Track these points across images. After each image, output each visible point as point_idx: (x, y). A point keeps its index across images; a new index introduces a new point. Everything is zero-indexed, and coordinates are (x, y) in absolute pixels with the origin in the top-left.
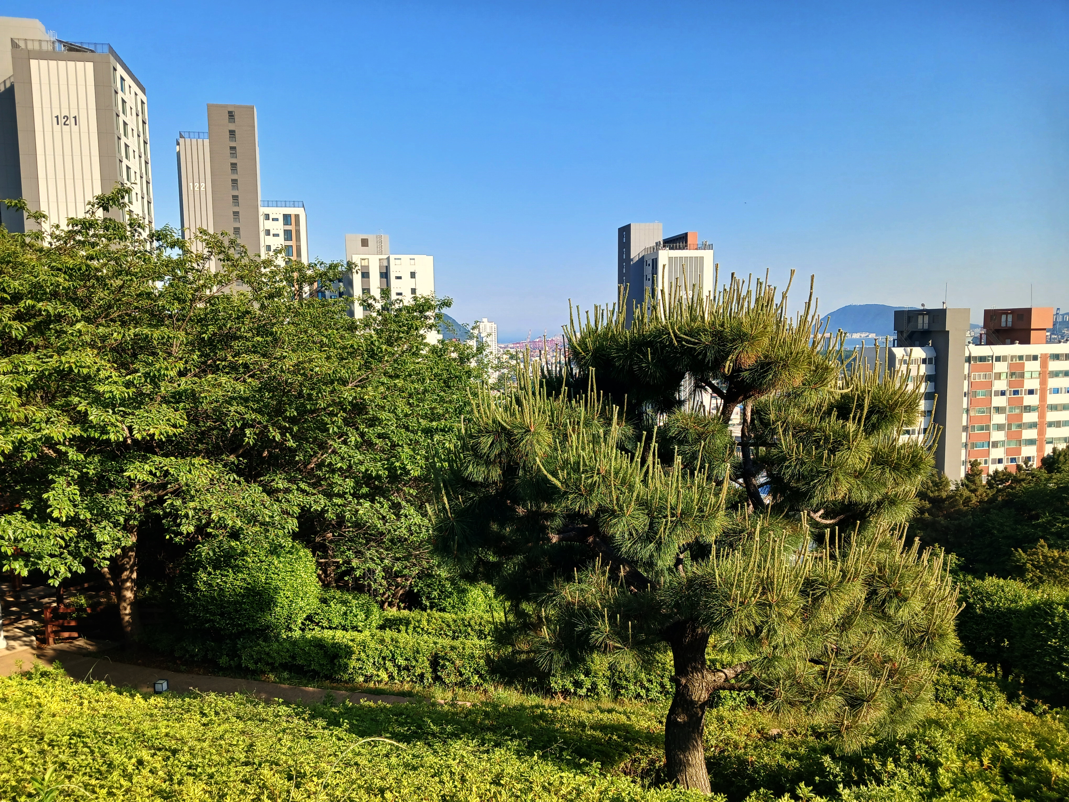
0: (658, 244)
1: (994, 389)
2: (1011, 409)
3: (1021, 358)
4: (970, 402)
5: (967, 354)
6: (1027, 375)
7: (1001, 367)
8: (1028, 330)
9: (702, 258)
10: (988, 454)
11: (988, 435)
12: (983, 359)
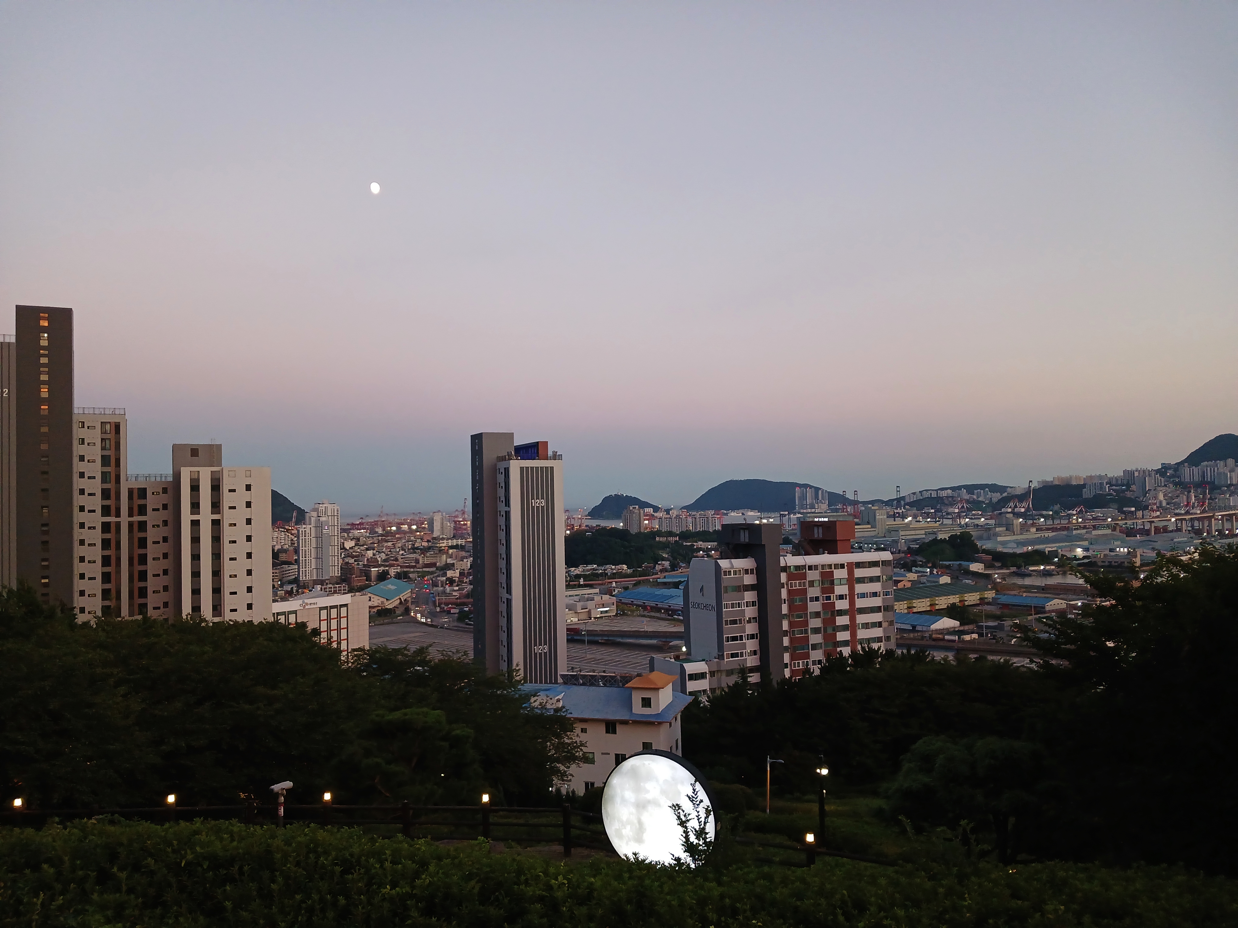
0: (509, 454)
1: (809, 595)
2: (825, 613)
3: (830, 566)
4: (789, 608)
5: (783, 564)
6: (836, 582)
7: (814, 575)
8: (835, 541)
9: (552, 468)
10: (807, 656)
11: (807, 638)
12: (797, 568)
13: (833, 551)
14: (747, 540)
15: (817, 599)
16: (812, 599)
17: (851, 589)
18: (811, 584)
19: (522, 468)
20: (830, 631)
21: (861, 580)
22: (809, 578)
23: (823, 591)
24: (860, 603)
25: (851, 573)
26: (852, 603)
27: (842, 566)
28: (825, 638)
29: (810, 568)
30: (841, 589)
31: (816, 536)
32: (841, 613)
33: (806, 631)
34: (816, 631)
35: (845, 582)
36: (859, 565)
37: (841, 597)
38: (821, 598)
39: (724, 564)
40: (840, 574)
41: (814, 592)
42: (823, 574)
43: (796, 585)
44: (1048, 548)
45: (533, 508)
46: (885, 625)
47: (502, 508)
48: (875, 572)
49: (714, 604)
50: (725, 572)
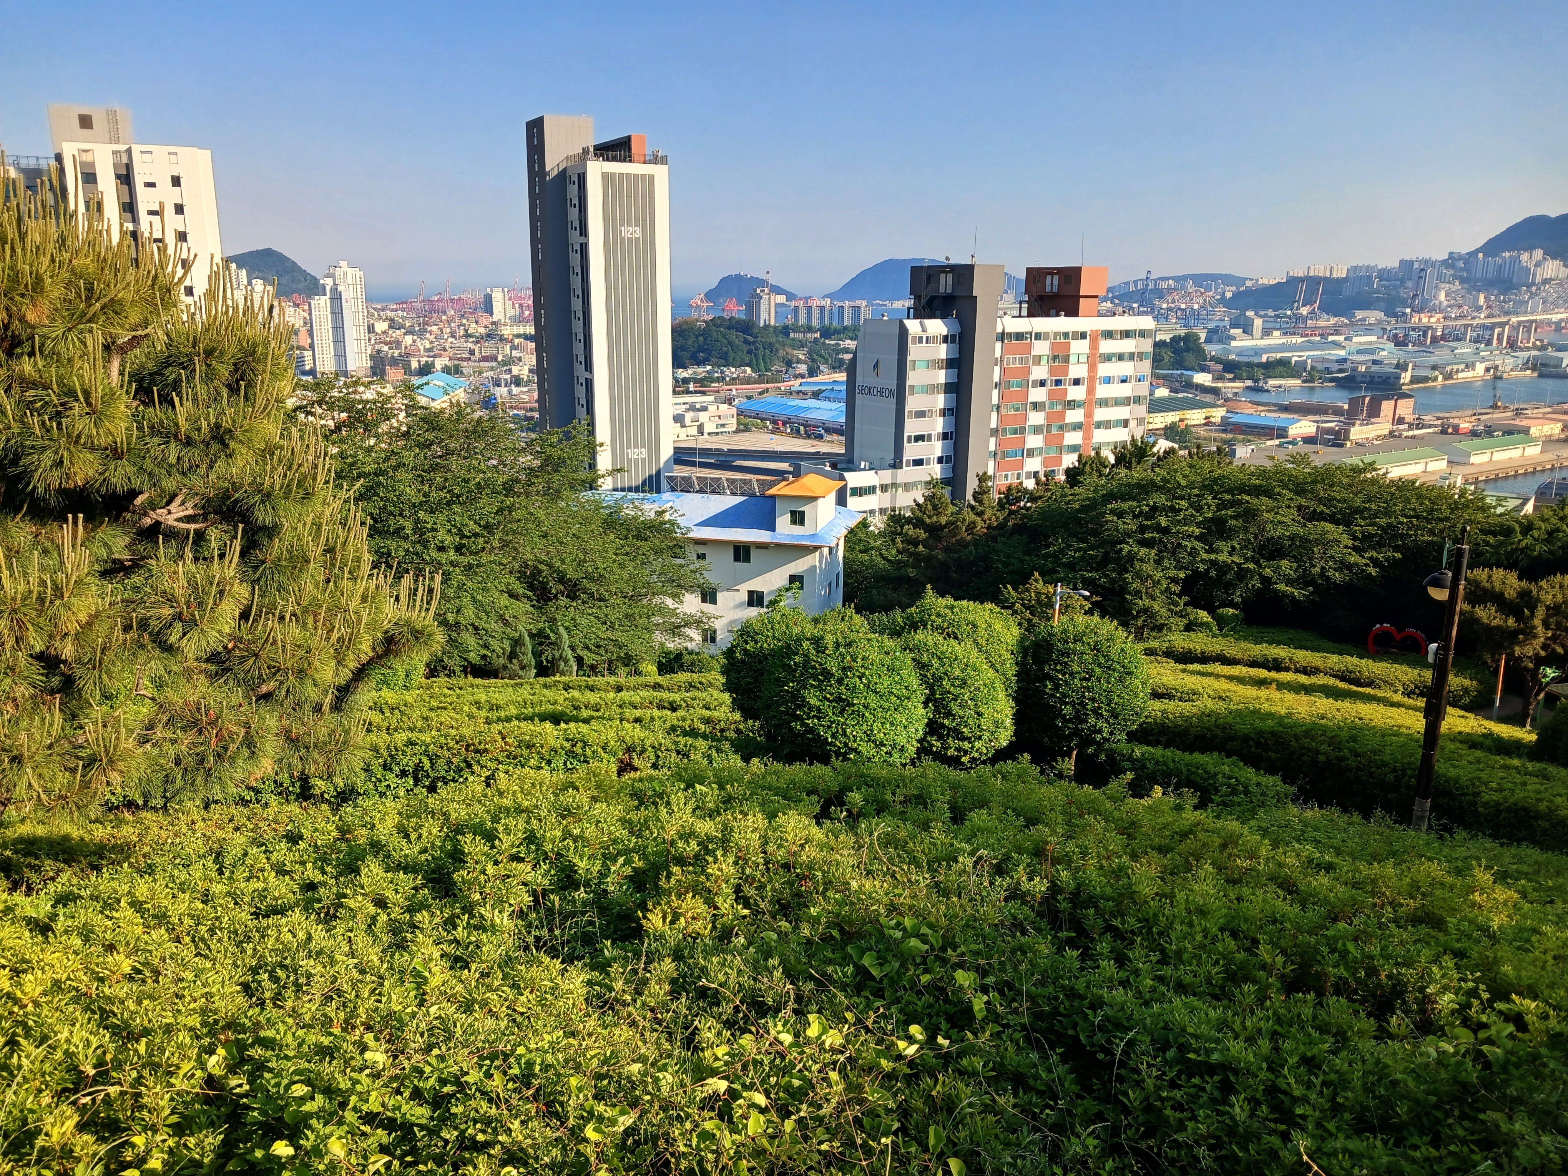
0: (585, 151)
1: (1032, 377)
2: (1052, 405)
3: (1066, 335)
4: (1002, 396)
5: (999, 330)
6: (1073, 359)
7: (1041, 348)
8: (1077, 297)
9: (652, 178)
10: (1022, 465)
11: (1023, 440)
12: (1019, 336)
13: (1073, 312)
14: (949, 291)
15: (1042, 384)
16: (1035, 385)
17: (1092, 369)
18: (1038, 360)
19: (605, 176)
20: (1054, 431)
21: (1108, 358)
22: (1035, 352)
23: (1052, 371)
24: (1103, 391)
25: (1094, 346)
26: (1091, 391)
27: (1083, 336)
28: (1046, 441)
29: (1038, 336)
30: (1077, 370)
31: (1048, 289)
32: (1072, 404)
33: (1022, 431)
34: (1037, 430)
35: (1083, 359)
36: (1109, 334)
37: (1077, 382)
38: (1048, 383)
39: (913, 326)
40: (1079, 347)
41: (1040, 372)
42: (1053, 346)
43: (1014, 362)
44: (1294, 358)
45: (622, 239)
46: (1132, 424)
47: (574, 237)
48: (1128, 346)
49: (894, 388)
50: (914, 338)
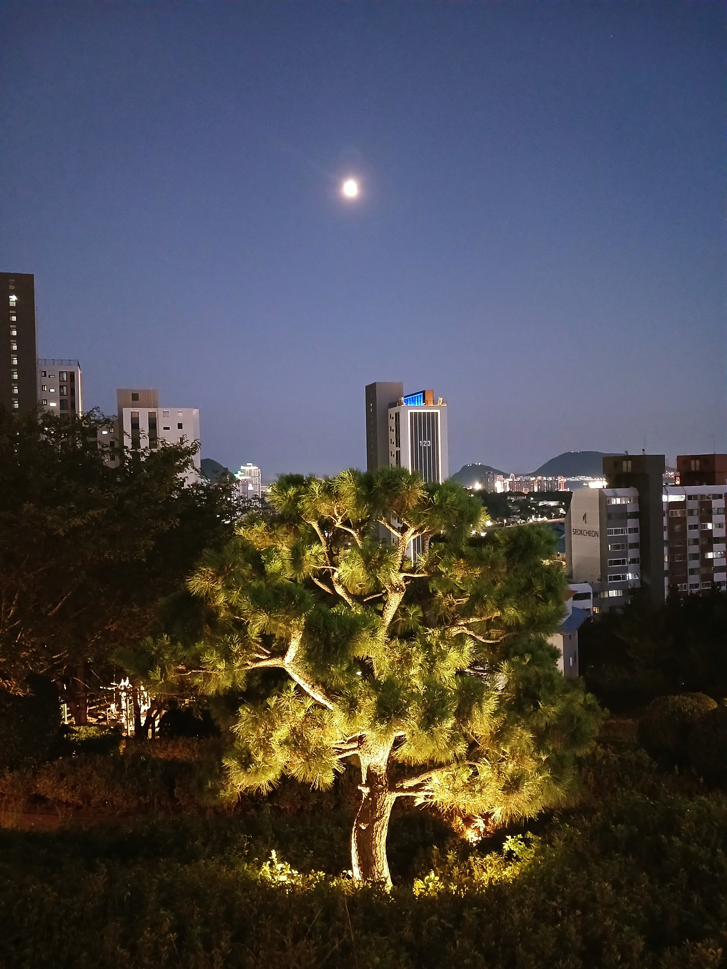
1: (688, 523)
3: (708, 496)
4: (669, 535)
6: (714, 511)
7: (693, 505)
8: (713, 474)
9: (437, 414)
11: (686, 564)
13: (712, 482)
15: (696, 527)
16: (691, 527)
19: (411, 414)
22: (689, 507)
23: (702, 519)
27: (720, 496)
28: (702, 563)
29: (690, 497)
30: (718, 518)
31: (694, 468)
32: (718, 540)
34: (694, 557)
35: (722, 511)
37: (718, 526)
38: (700, 527)
39: (608, 493)
40: (718, 504)
41: (693, 520)
42: (702, 504)
43: (677, 513)
45: (421, 447)
47: (393, 448)
49: (598, 532)
